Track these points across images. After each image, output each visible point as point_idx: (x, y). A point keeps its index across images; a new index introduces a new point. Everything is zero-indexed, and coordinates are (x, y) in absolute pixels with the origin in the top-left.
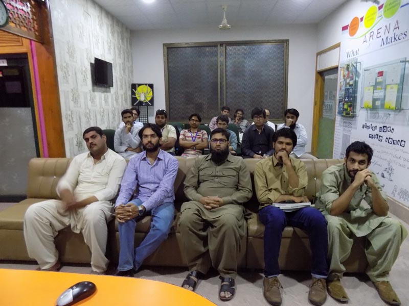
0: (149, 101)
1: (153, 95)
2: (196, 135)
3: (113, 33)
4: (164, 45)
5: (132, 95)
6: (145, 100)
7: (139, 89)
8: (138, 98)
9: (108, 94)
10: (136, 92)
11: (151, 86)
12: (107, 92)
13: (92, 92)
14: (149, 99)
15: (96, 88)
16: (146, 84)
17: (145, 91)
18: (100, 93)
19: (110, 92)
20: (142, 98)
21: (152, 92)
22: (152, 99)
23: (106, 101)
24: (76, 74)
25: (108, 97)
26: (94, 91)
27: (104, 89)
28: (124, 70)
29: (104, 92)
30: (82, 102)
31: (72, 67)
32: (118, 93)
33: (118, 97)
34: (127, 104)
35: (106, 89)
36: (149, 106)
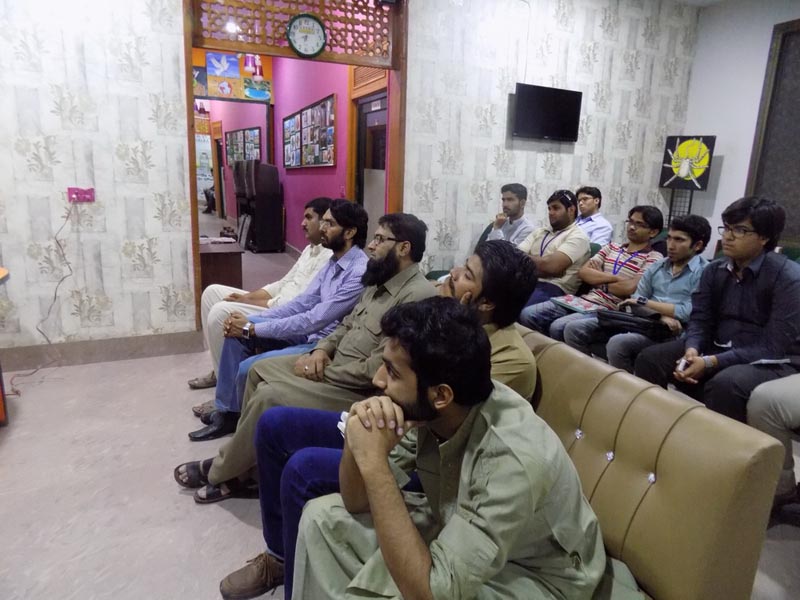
0: (698, 179)
1: (710, 163)
2: (629, 260)
3: (609, 27)
4: (779, 29)
5: (664, 162)
6: (688, 176)
7: (682, 149)
8: (675, 170)
9: (564, 156)
10: (674, 156)
11: (709, 142)
12: (558, 151)
13: (503, 149)
14: (699, 173)
15: (518, 142)
16: (698, 138)
17: (694, 155)
18: (532, 154)
19: (571, 152)
20: (682, 170)
21: (707, 155)
22: (707, 172)
23: (551, 169)
24: (459, 116)
25: (560, 162)
26: (510, 147)
27: (547, 145)
28: (643, 105)
29: (547, 151)
30: (468, 165)
31: (450, 104)
32: (601, 156)
33: (603, 163)
34: (639, 180)
35: (555, 145)
36: (695, 192)
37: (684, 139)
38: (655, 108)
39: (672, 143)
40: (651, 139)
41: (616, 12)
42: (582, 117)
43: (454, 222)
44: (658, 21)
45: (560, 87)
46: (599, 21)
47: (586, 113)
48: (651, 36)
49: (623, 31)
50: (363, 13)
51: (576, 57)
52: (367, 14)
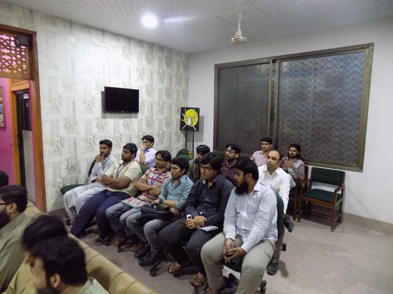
0: (195, 126)
1: (198, 120)
2: (158, 177)
4: (216, 66)
6: (191, 125)
7: (188, 113)
8: (186, 122)
10: (185, 116)
11: (197, 110)
12: (130, 118)
13: (100, 119)
14: (195, 124)
15: (108, 115)
16: (193, 108)
17: (192, 116)
18: (116, 120)
19: (137, 117)
20: (188, 122)
21: (197, 116)
23: (127, 126)
24: (74, 103)
25: (131, 123)
26: (104, 117)
27: (124, 115)
28: (168, 95)
29: (124, 118)
30: (82, 128)
31: (68, 98)
32: (152, 118)
33: (153, 122)
34: (171, 128)
35: (128, 115)
36: (195, 132)
37: (188, 109)
38: (174, 96)
39: (183, 110)
40: (174, 109)
41: (152, 54)
42: (140, 101)
43: (76, 158)
44: (171, 58)
45: (128, 88)
46: (144, 57)
47: (142, 99)
48: (169, 64)
49: (156, 62)
50: (7, 49)
51: (134, 74)
52: (10, 49)
